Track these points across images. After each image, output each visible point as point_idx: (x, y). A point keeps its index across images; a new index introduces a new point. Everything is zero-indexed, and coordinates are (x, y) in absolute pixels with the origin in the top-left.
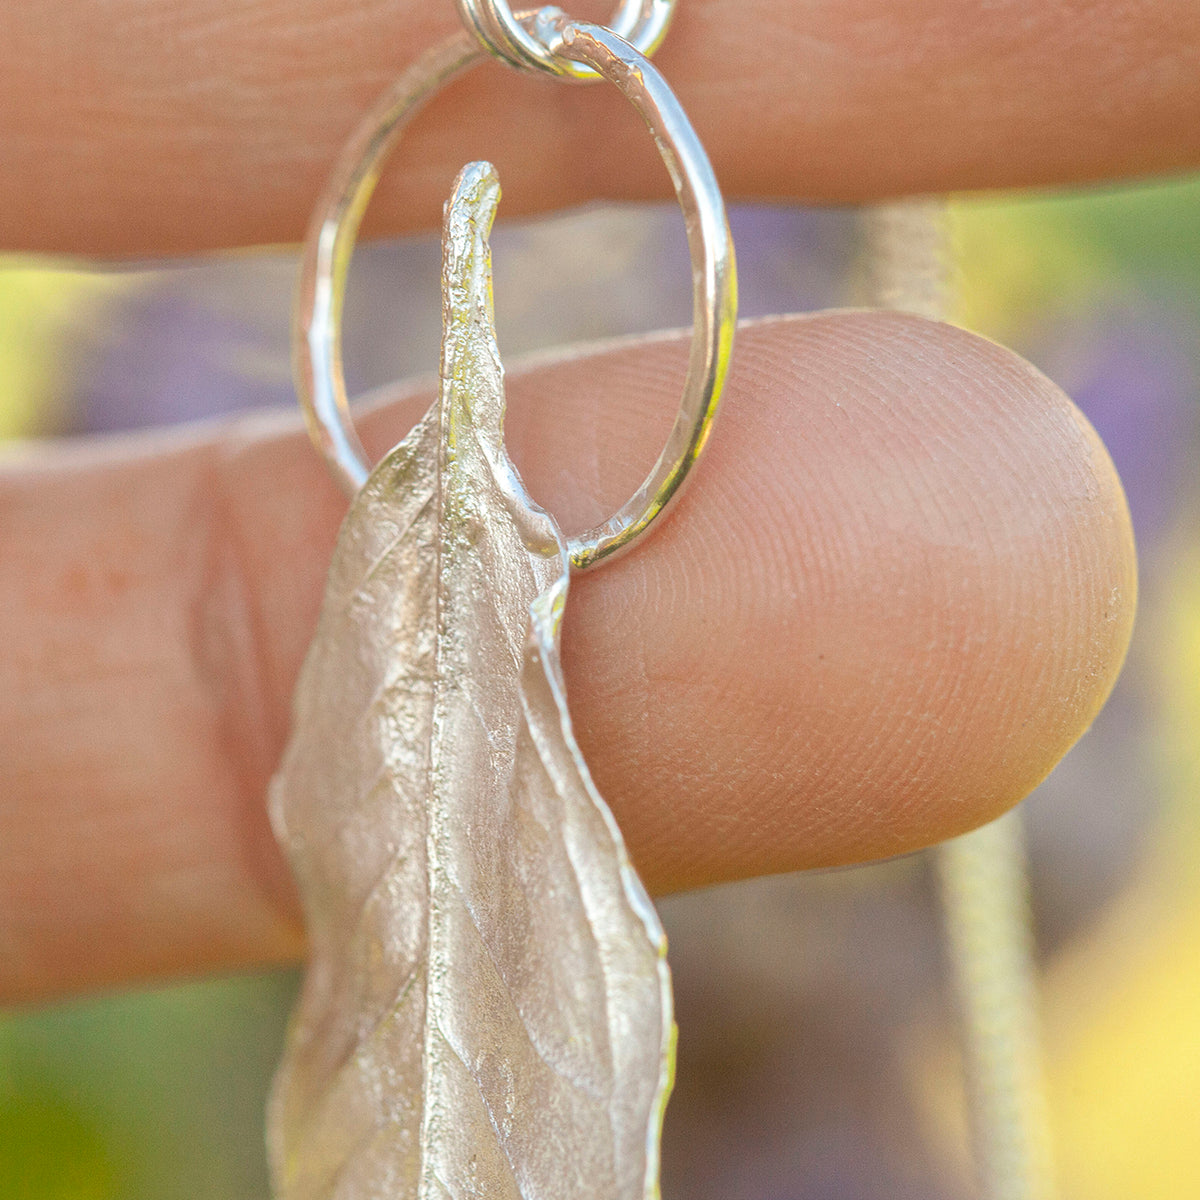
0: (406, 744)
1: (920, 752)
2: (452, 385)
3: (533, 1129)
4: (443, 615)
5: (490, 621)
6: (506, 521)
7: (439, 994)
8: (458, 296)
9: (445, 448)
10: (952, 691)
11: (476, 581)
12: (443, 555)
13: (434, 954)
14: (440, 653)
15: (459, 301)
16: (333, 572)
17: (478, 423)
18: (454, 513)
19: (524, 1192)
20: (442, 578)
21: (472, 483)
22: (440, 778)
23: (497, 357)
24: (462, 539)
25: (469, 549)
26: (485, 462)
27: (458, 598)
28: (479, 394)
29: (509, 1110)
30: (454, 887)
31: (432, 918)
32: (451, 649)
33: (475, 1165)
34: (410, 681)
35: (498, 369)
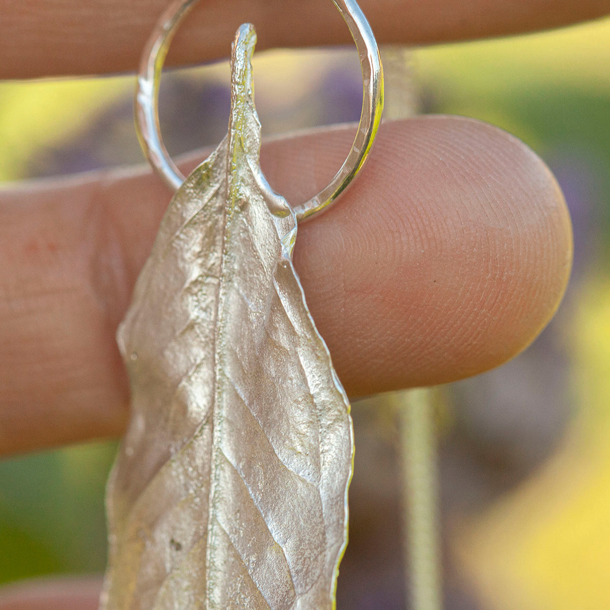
0: (201, 308)
1: (479, 329)
2: (236, 132)
3: (275, 497)
4: (226, 245)
5: (251, 248)
6: (260, 200)
7: (220, 431)
8: (240, 89)
9: (231, 163)
10: (496, 299)
11: (242, 229)
12: (227, 216)
13: (216, 411)
14: (224, 264)
15: (240, 91)
16: (163, 223)
17: (247, 151)
18: (234, 195)
19: (270, 528)
20: (226, 227)
21: (243, 181)
22: (222, 325)
23: (257, 119)
24: (236, 208)
25: (239, 213)
26: (250, 171)
27: (233, 237)
28: (248, 137)
29: (260, 488)
30: (228, 378)
31: (216, 393)
32: (229, 262)
33: (238, 514)
34: (205, 278)
35: (258, 125)
